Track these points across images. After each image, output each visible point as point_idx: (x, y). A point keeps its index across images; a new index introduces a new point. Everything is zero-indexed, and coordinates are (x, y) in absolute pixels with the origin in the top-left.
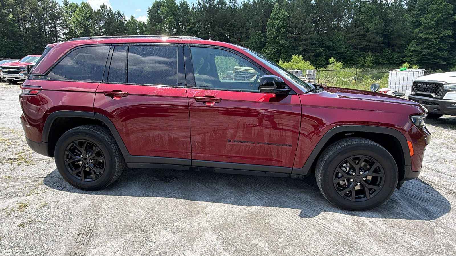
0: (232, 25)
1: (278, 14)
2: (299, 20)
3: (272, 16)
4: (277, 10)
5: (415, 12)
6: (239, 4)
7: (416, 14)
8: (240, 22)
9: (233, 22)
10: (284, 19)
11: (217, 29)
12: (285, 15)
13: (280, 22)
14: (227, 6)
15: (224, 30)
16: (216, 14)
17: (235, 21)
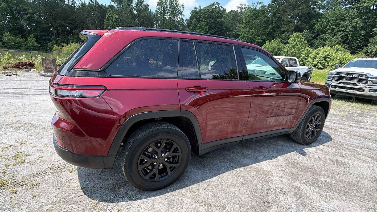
0: (73, 20)
1: (111, 16)
2: (128, 23)
3: (107, 18)
4: (111, 14)
5: (192, 28)
6: (77, 4)
7: (192, 29)
8: (80, 18)
9: (74, 17)
10: (117, 21)
11: (58, 21)
12: (117, 18)
13: (114, 23)
14: (66, 3)
15: (66, 23)
16: (56, 9)
17: (76, 17)
